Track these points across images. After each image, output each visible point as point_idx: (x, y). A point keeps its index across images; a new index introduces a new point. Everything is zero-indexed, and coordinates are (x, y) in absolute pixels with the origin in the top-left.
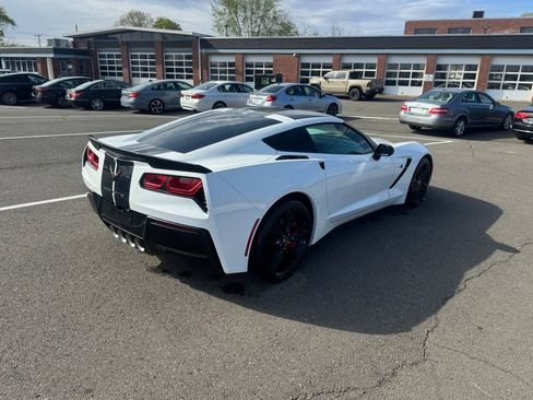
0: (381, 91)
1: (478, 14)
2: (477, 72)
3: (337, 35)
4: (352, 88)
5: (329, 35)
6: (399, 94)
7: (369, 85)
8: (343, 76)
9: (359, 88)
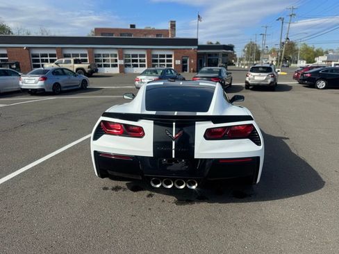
0: (97, 71)
1: (133, 26)
2: (146, 58)
3: (45, 35)
4: (77, 69)
5: (40, 35)
6: (106, 72)
7: (89, 67)
8: (70, 62)
9: (82, 69)
